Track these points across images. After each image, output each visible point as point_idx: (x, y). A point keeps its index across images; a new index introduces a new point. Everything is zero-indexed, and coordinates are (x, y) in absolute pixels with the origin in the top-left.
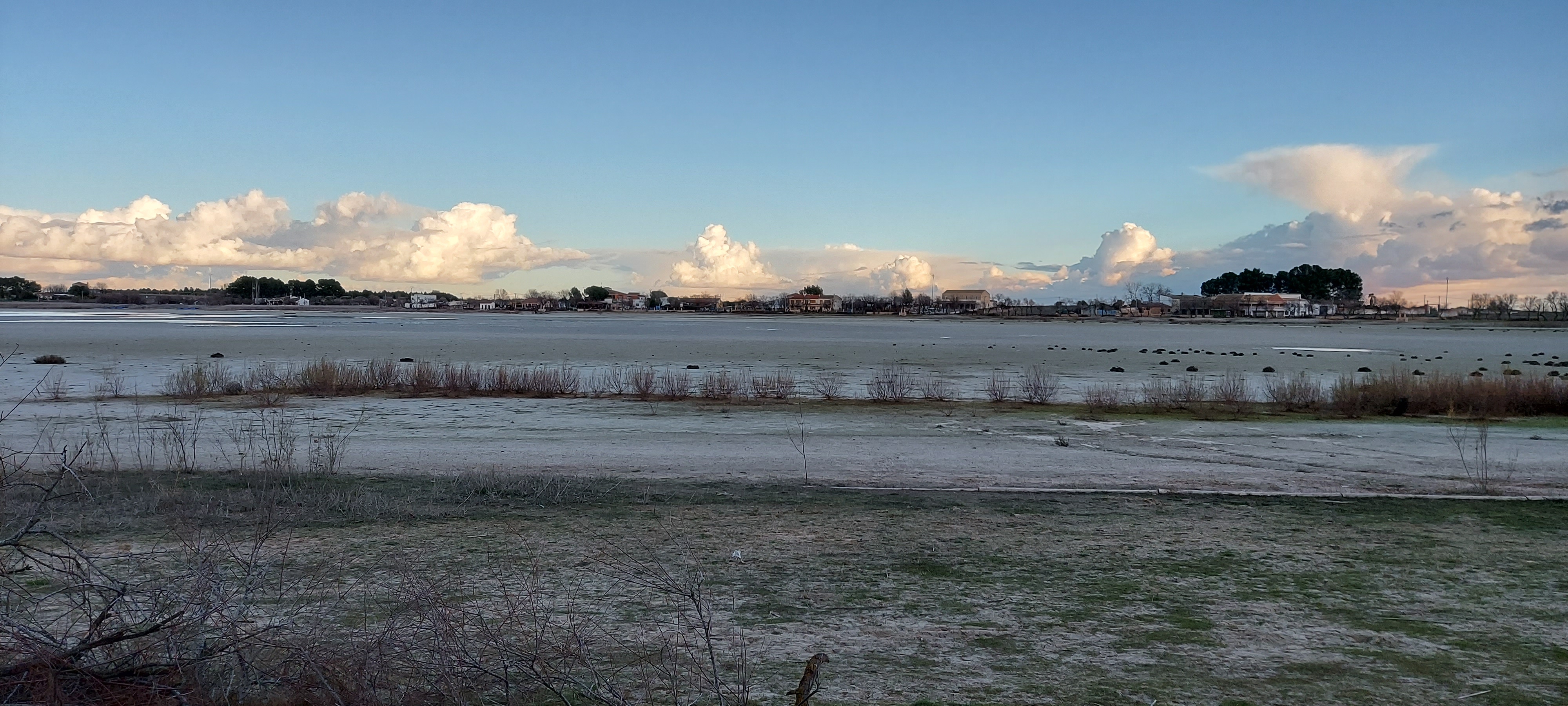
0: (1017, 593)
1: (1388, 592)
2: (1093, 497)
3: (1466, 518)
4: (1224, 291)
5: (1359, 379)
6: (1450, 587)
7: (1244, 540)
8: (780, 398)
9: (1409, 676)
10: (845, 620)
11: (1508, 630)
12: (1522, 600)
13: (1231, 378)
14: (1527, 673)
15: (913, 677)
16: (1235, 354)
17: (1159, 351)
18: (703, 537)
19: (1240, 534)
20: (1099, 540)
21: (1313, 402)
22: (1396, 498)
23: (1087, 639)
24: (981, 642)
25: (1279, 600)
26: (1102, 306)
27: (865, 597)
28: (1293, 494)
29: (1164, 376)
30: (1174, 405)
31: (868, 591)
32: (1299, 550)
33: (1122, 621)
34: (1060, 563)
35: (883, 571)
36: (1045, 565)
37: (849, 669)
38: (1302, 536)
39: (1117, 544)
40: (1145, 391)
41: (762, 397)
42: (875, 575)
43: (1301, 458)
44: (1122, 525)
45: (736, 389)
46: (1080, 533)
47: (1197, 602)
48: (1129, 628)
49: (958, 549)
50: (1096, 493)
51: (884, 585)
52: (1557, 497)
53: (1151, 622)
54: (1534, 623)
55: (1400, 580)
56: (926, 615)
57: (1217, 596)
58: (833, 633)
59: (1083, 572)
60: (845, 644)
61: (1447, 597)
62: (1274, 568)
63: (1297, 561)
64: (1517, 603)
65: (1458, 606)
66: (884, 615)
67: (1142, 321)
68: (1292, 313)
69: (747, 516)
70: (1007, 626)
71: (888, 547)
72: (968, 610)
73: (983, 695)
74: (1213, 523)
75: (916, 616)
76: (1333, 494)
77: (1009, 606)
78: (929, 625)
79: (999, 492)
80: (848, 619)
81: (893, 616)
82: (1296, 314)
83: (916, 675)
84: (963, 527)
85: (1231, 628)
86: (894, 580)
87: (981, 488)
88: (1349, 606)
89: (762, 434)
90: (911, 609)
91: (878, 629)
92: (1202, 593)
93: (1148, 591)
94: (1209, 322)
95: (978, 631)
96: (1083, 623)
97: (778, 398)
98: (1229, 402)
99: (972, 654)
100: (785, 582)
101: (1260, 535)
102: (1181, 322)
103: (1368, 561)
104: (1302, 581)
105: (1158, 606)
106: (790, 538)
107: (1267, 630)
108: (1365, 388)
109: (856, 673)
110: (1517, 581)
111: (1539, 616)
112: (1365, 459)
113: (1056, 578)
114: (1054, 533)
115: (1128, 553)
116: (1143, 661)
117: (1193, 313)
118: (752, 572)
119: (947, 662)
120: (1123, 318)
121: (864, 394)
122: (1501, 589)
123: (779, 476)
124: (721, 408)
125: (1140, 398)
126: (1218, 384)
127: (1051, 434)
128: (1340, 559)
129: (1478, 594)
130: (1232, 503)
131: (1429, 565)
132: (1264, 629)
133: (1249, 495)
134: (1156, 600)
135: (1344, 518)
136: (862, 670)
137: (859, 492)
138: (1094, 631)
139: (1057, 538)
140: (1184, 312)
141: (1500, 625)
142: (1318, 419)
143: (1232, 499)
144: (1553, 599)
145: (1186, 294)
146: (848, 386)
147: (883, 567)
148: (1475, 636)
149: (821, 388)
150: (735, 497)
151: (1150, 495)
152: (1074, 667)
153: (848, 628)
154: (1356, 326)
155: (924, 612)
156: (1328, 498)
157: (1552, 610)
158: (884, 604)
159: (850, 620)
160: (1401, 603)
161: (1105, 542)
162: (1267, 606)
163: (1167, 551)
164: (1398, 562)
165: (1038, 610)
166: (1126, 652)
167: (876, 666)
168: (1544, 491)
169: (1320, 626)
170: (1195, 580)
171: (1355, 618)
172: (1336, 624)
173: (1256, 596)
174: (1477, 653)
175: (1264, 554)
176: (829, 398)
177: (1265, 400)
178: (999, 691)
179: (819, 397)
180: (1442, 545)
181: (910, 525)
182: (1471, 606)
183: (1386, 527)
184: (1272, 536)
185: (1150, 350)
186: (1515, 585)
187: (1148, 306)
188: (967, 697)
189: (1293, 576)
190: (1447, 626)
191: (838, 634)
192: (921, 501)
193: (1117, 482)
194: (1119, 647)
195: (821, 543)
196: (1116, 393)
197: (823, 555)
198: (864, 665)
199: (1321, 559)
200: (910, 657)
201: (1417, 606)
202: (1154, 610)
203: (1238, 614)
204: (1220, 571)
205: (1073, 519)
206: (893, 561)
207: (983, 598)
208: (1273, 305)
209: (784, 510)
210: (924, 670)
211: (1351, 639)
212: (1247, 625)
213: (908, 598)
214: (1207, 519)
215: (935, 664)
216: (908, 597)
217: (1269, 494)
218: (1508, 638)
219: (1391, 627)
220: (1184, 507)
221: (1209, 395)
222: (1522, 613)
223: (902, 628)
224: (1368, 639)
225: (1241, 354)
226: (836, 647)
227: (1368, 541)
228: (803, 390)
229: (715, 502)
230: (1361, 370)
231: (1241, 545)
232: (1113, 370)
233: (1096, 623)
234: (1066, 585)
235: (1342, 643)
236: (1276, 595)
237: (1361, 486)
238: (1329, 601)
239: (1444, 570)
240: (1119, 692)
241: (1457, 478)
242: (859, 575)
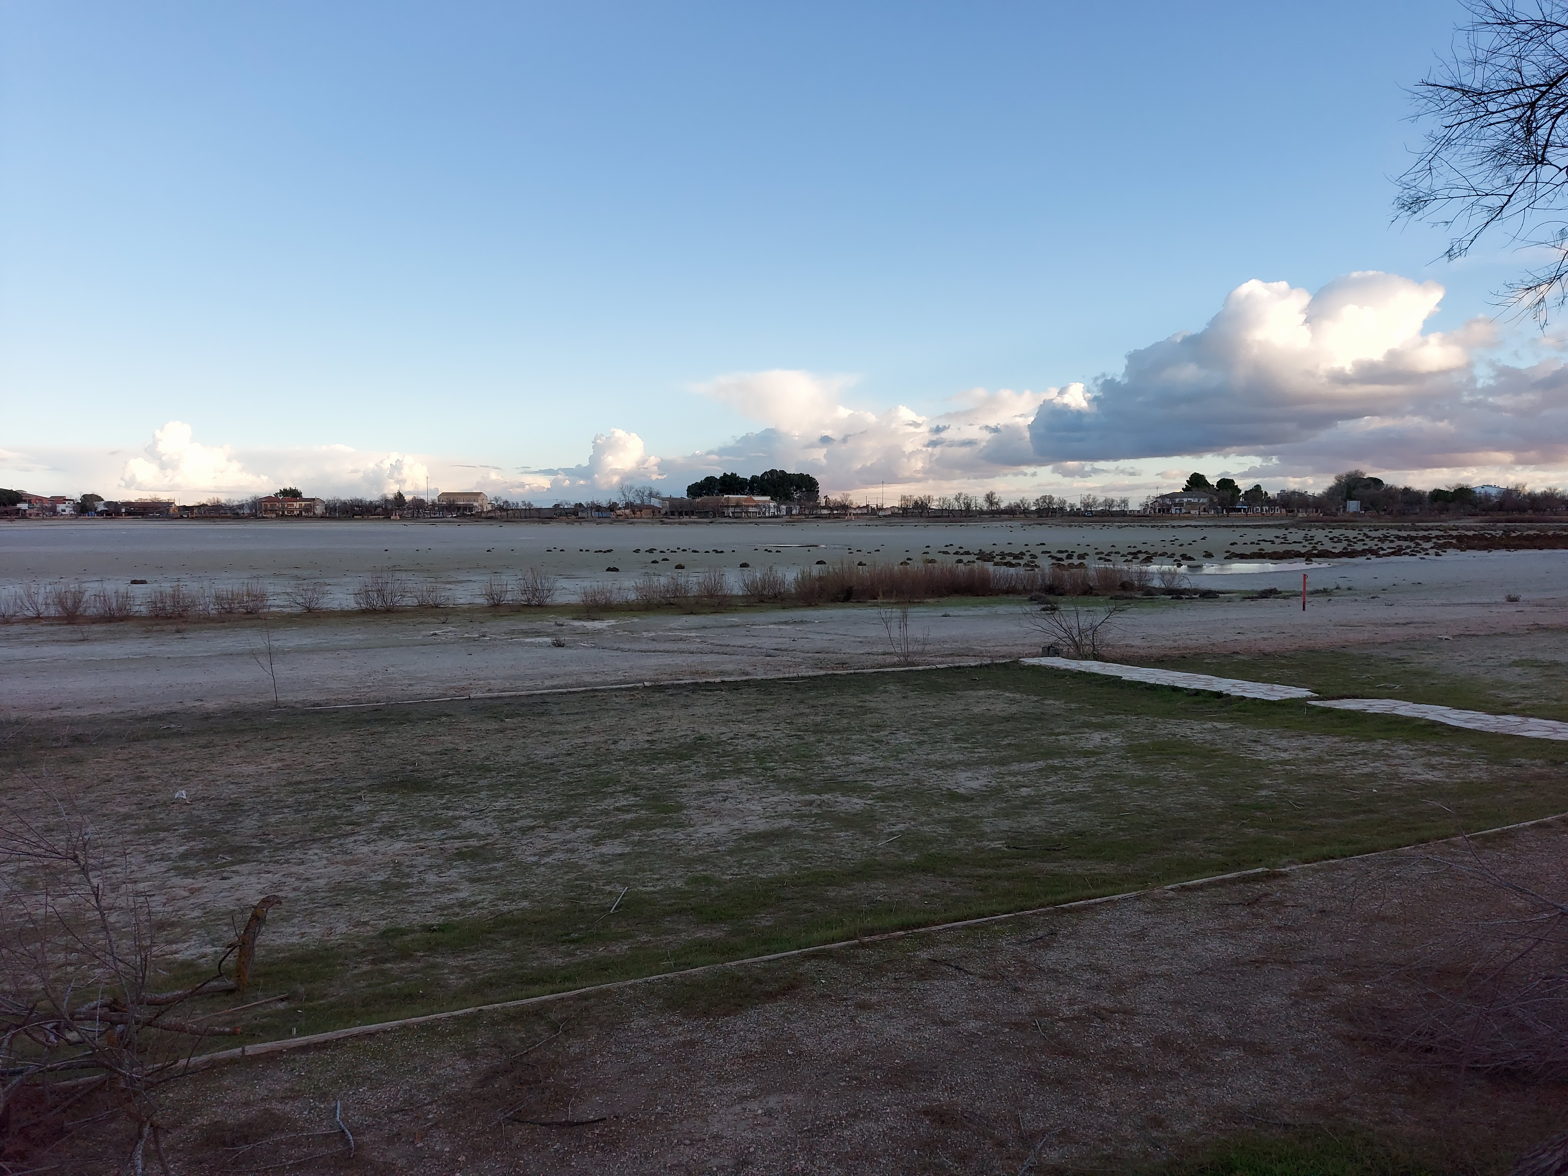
0: (501, 799)
1: (829, 758)
2: (583, 695)
3: (891, 687)
4: (708, 494)
5: (816, 570)
6: (876, 749)
7: (717, 724)
8: (251, 613)
9: (841, 831)
10: (310, 852)
11: (918, 781)
12: (928, 754)
13: (712, 574)
14: (929, 816)
15: (383, 903)
16: (716, 551)
17: (651, 551)
18: (138, 779)
19: (713, 719)
20: (585, 737)
21: (780, 593)
22: (841, 675)
23: (568, 837)
24: (461, 855)
25: (742, 776)
26: (598, 508)
27: (336, 824)
28: (759, 678)
29: (654, 574)
30: (663, 601)
31: (341, 817)
32: (761, 728)
33: (602, 814)
34: (546, 764)
35: (359, 794)
36: (532, 768)
37: (311, 906)
38: (764, 715)
39: (602, 739)
40: (637, 589)
41: (230, 612)
42: (348, 799)
43: (768, 643)
44: (608, 720)
45: (194, 605)
46: (567, 732)
47: (671, 787)
48: (608, 820)
49: (444, 761)
50: (586, 691)
51: (358, 808)
52: (957, 665)
53: (628, 811)
54: (936, 772)
55: (838, 747)
56: (403, 835)
57: (689, 779)
58: (294, 869)
59: (569, 770)
60: (308, 879)
61: (874, 758)
62: (739, 747)
63: (759, 739)
64: (925, 757)
65: (882, 765)
66: (355, 841)
67: (636, 523)
68: (764, 513)
69: (199, 750)
70: (489, 835)
71: (366, 767)
72: (449, 823)
73: (457, 910)
74: (690, 711)
75: (392, 837)
76: (791, 675)
77: (493, 814)
78: (406, 845)
79: (491, 698)
80: (315, 851)
81: (365, 841)
82: (767, 514)
83: (386, 900)
84: (450, 738)
85: (700, 808)
86: (370, 802)
87: (472, 696)
88: (798, 774)
89: (226, 655)
90: (387, 831)
91: (349, 857)
92: (676, 778)
93: (628, 782)
94: (694, 522)
95: (457, 844)
96: (564, 822)
97: (248, 613)
98: (711, 596)
99: (449, 870)
100: (240, 819)
101: (730, 717)
102: (670, 523)
103: (815, 732)
104: (762, 757)
105: (636, 795)
106: (251, 769)
107: (729, 806)
108: (820, 578)
109: (318, 910)
110: (926, 738)
111: (941, 766)
112: (819, 641)
113: (542, 780)
114: (543, 735)
115: (613, 747)
116: (619, 851)
117: (680, 514)
118: (199, 813)
119: (422, 882)
120: (619, 520)
121: (350, 603)
122: (914, 746)
123: (242, 700)
124: (175, 627)
125: (632, 596)
126: (701, 580)
127: (548, 636)
128: (793, 733)
129: (896, 753)
130: (708, 690)
131: (862, 731)
132: (728, 805)
133: (723, 682)
134: (634, 790)
135: (799, 696)
136: (325, 905)
137: (337, 711)
138: (575, 828)
139: (545, 739)
140: (673, 513)
141: (912, 777)
142: (784, 608)
143: (708, 687)
144: (950, 750)
145: (674, 496)
146: (331, 596)
147: (360, 789)
148: (893, 789)
149: (300, 600)
150: (184, 729)
151: (637, 688)
152: (552, 866)
153: (313, 861)
154: (815, 525)
155: (401, 832)
156: (787, 679)
157: (949, 760)
158: (357, 829)
159: (316, 851)
160: (839, 767)
161: (591, 739)
162: (730, 784)
163: (648, 741)
164: (838, 731)
165: (521, 814)
166: (603, 844)
167: (342, 898)
168: (949, 659)
169: (774, 796)
170: (671, 766)
171: (802, 785)
172: (787, 793)
173: (722, 775)
174: (894, 804)
175: (732, 735)
176: (309, 610)
177: (740, 593)
178: (474, 903)
179: (298, 610)
180: (872, 713)
181: (393, 741)
182: (891, 763)
183: (831, 700)
184: (740, 718)
185: (643, 550)
186: (924, 742)
187: (641, 508)
188: (440, 915)
189: (755, 753)
190: (873, 783)
191: (301, 869)
192: (408, 714)
193: (609, 679)
194: (596, 841)
195: (288, 771)
196: (611, 592)
197: (290, 784)
198: (327, 900)
199: (777, 735)
200: (382, 882)
201: (851, 768)
202: (632, 800)
203: (705, 794)
204: (692, 756)
205: (564, 718)
206: (371, 782)
207: (466, 810)
208: (748, 506)
209: (246, 738)
210: (396, 894)
211: (798, 804)
212: (713, 803)
213: (384, 820)
214: (686, 707)
215: (408, 886)
216: (385, 818)
217: (739, 679)
218: (917, 788)
219: (830, 790)
220: (666, 697)
221: (694, 590)
222: (929, 764)
223: (375, 853)
224: (811, 803)
225: (722, 552)
226: (297, 884)
227: (817, 714)
228: (277, 602)
229: (157, 737)
230: (818, 563)
231: (713, 729)
232: (609, 570)
233: (578, 819)
234: (550, 785)
235: (791, 809)
236: (740, 771)
237: (816, 666)
238: (782, 772)
239: (874, 735)
240: (593, 885)
241: (888, 654)
242: (330, 802)
